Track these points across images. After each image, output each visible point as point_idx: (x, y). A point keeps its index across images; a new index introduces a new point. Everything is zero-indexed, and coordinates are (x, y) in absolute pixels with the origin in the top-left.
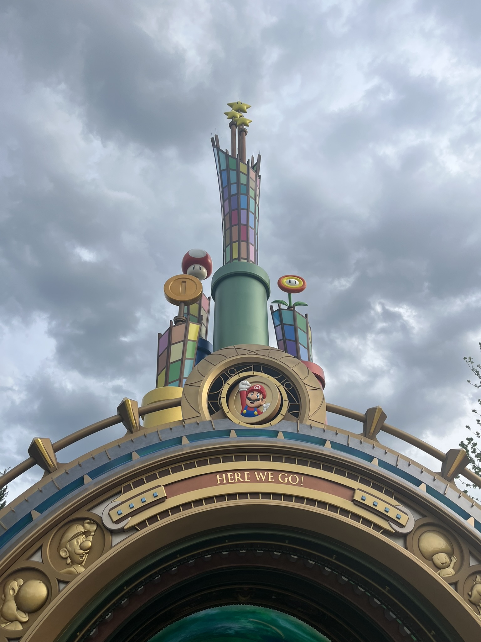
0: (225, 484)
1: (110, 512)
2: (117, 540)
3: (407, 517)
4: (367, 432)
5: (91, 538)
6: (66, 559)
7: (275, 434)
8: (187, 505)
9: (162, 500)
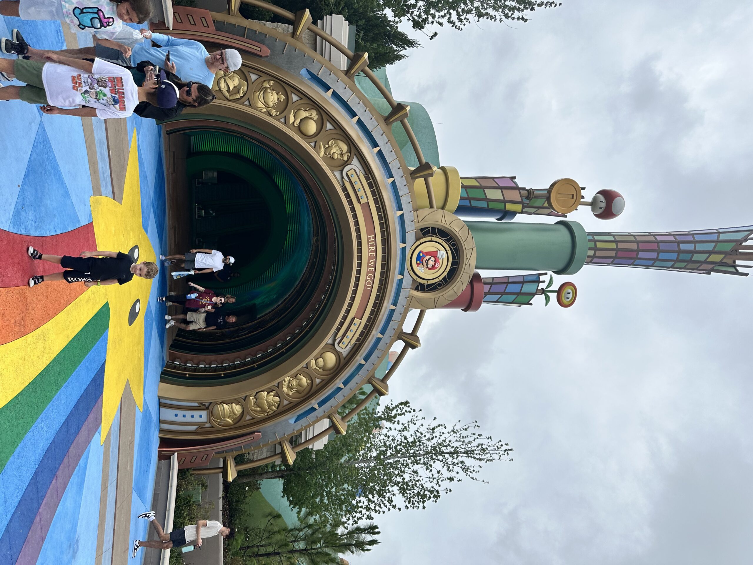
0: (368, 240)
1: (353, 170)
2: (337, 174)
3: (344, 348)
4: (403, 335)
5: (339, 157)
6: (328, 145)
7: (402, 273)
8: (355, 216)
9: (359, 201)
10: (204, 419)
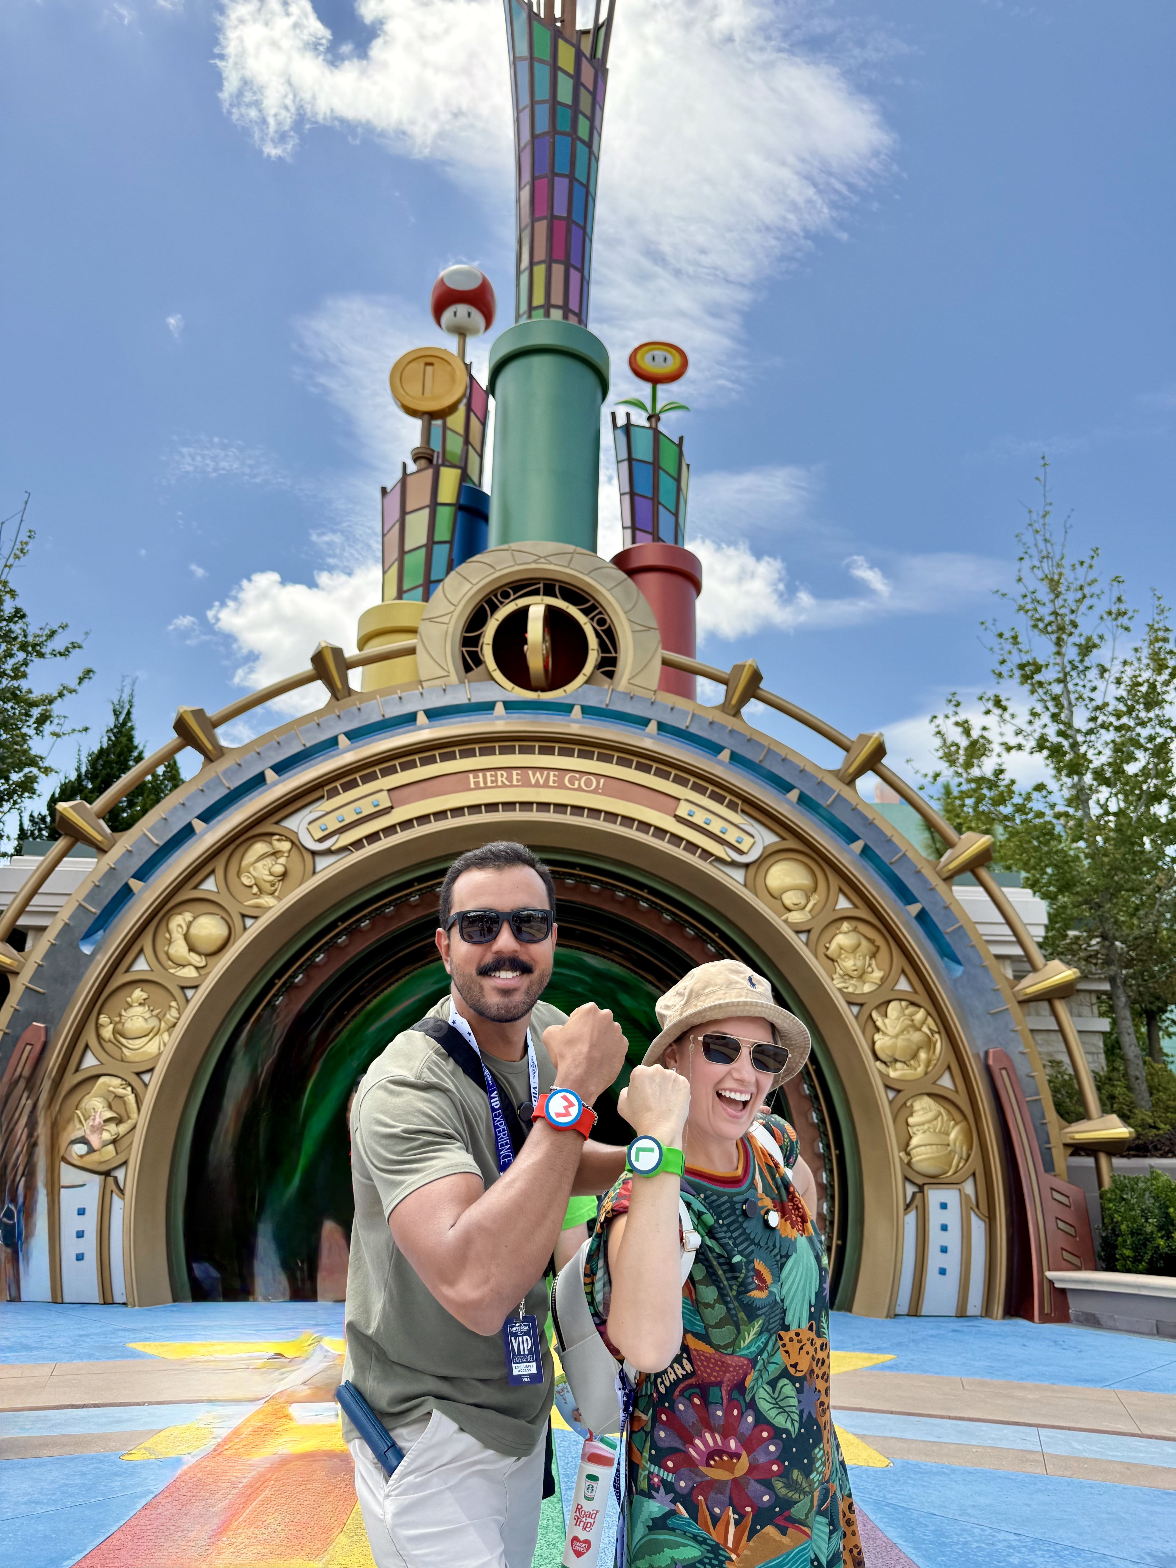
0: (482, 788)
1: (310, 827)
2: (322, 863)
3: (753, 841)
4: (728, 705)
6: (251, 887)
8: (423, 819)
9: (386, 811)
10: (950, 1196)
